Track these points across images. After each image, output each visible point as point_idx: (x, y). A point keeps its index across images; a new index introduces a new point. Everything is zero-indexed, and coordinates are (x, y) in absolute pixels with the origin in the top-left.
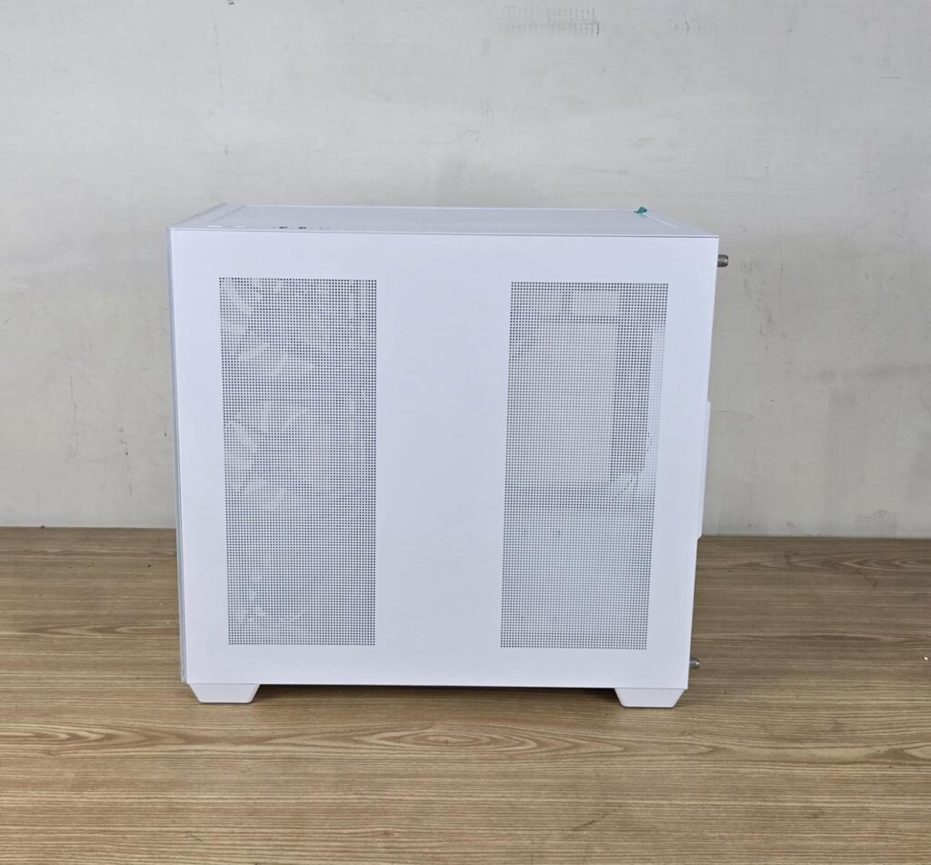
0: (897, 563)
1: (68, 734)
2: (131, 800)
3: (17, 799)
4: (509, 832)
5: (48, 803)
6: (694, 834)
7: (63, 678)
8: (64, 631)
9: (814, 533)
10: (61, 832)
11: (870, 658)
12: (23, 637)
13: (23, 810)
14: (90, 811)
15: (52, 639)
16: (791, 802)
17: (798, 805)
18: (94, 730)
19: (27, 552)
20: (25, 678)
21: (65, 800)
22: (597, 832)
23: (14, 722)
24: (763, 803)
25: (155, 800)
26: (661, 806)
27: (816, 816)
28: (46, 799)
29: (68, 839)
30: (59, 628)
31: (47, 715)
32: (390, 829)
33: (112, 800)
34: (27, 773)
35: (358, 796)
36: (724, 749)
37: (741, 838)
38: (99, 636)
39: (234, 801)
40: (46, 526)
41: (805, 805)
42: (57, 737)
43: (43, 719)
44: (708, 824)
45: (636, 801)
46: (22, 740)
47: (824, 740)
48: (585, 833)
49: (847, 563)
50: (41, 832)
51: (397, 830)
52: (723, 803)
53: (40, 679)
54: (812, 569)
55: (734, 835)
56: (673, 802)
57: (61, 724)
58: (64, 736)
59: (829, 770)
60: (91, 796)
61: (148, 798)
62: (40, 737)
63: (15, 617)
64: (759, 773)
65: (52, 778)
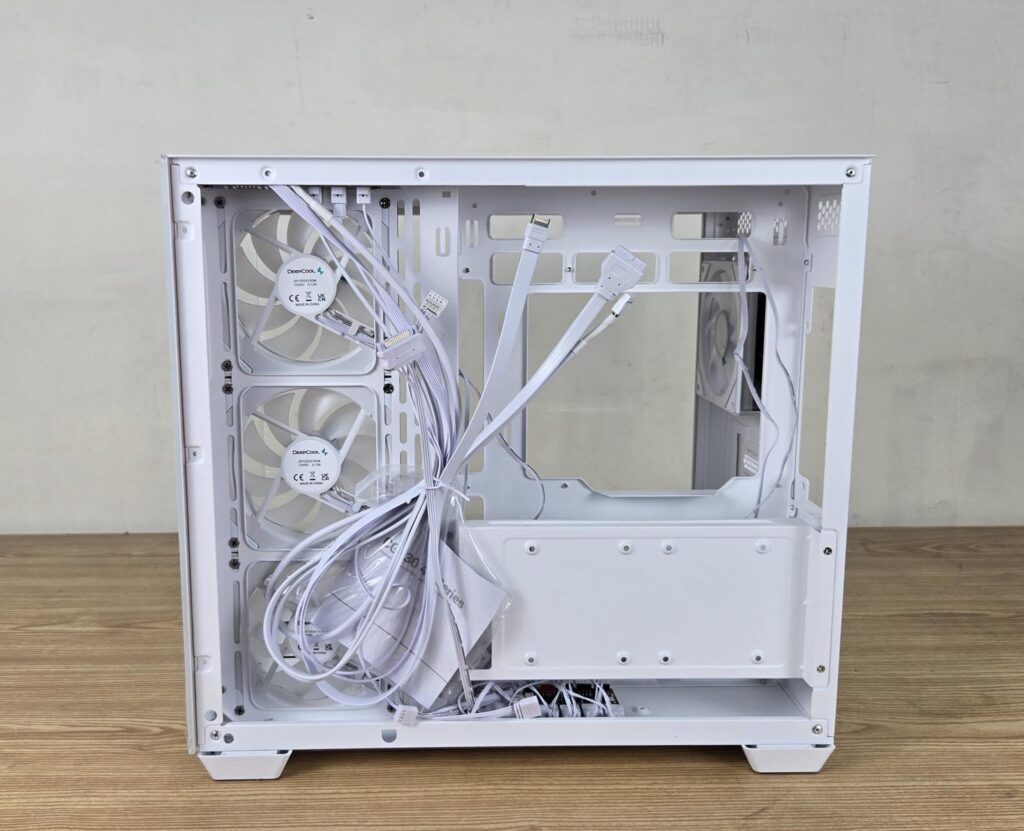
0: (972, 547)
1: (161, 728)
2: (236, 798)
3: (106, 799)
4: (672, 823)
5: (142, 803)
6: (884, 820)
7: (153, 671)
8: (152, 625)
9: (879, 524)
11: (989, 633)
12: (109, 634)
13: (114, 812)
14: (190, 811)
15: (140, 633)
16: (975, 781)
17: (984, 783)
19: (113, 555)
20: (114, 672)
21: (160, 799)
22: (775, 821)
24: (945, 783)
25: (263, 797)
26: (834, 788)
27: (1010, 795)
28: (140, 799)
30: (147, 622)
31: (138, 708)
32: (537, 824)
33: (215, 799)
34: (115, 770)
35: (493, 787)
36: (878, 726)
37: (939, 823)
39: (352, 796)
40: (130, 532)
41: (991, 783)
42: (148, 731)
43: (134, 713)
44: (893, 807)
45: (805, 785)
46: (111, 735)
47: (979, 715)
48: (759, 822)
49: (925, 548)
51: (547, 824)
52: (901, 784)
53: (129, 672)
54: (891, 555)
55: (927, 819)
56: (847, 784)
57: (153, 717)
58: (157, 730)
59: (1000, 745)
60: (190, 794)
61: (256, 795)
62: (130, 731)
63: (100, 614)
64: (927, 750)
65: (144, 775)
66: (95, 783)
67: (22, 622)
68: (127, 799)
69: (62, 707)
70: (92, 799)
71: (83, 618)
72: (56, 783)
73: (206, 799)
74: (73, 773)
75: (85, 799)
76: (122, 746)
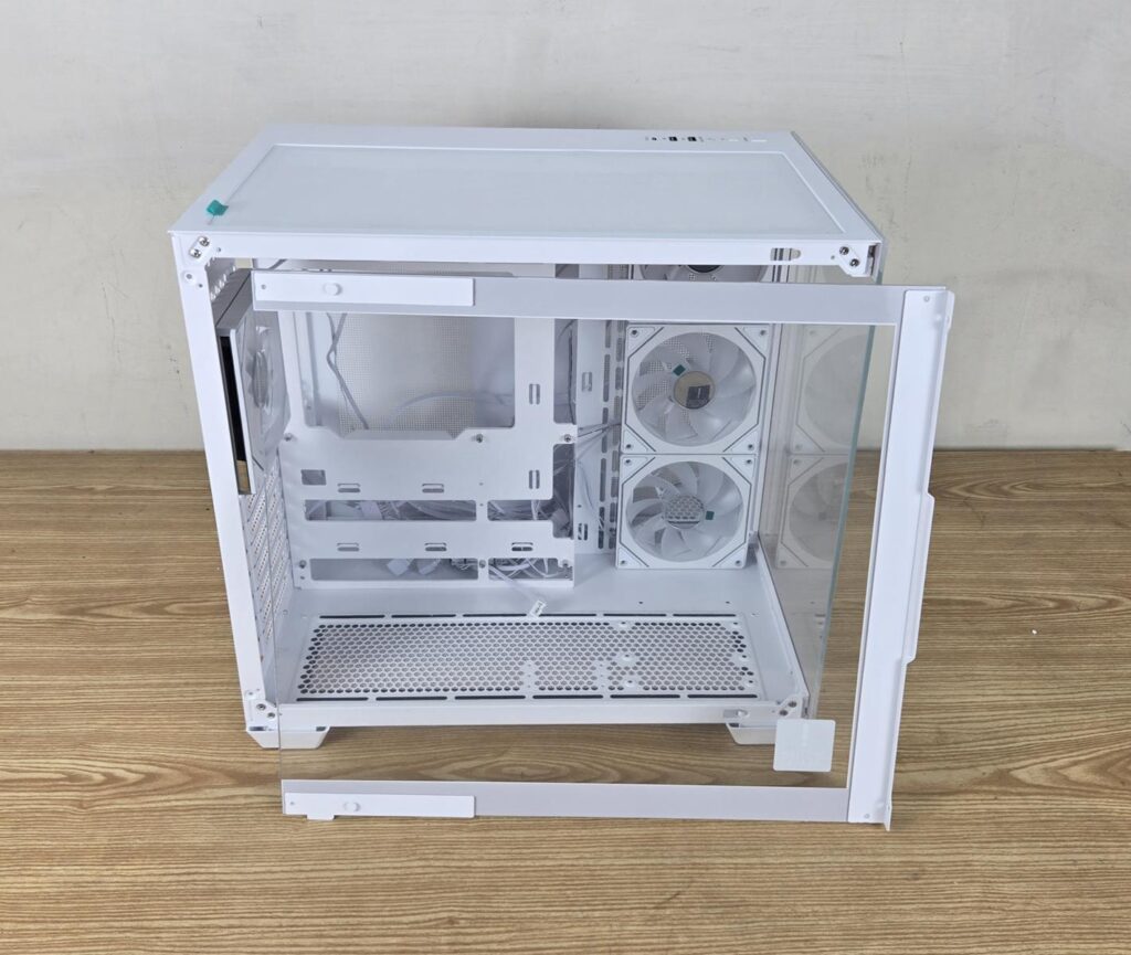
0: (1007, 488)
1: (104, 774)
3: (40, 880)
5: (77, 884)
7: (102, 687)
8: (108, 611)
10: (88, 931)
12: (61, 622)
13: (48, 897)
14: (122, 895)
15: (93, 624)
16: (890, 856)
17: (897, 859)
18: (133, 767)
19: (73, 490)
20: (61, 687)
21: (94, 879)
23: (44, 757)
27: (916, 876)
28: (74, 879)
30: (102, 607)
31: (82, 744)
33: (148, 879)
34: (53, 838)
38: (147, 618)
40: (95, 447)
42: (90, 779)
46: (52, 785)
49: (955, 490)
50: (67, 932)
53: (77, 688)
57: (96, 759)
58: (99, 778)
60: (124, 873)
61: (189, 874)
62: (72, 778)
63: (55, 591)
65: (81, 845)
66: (33, 855)
68: (61, 879)
70: (27, 879)
73: (139, 879)
75: (19, 879)
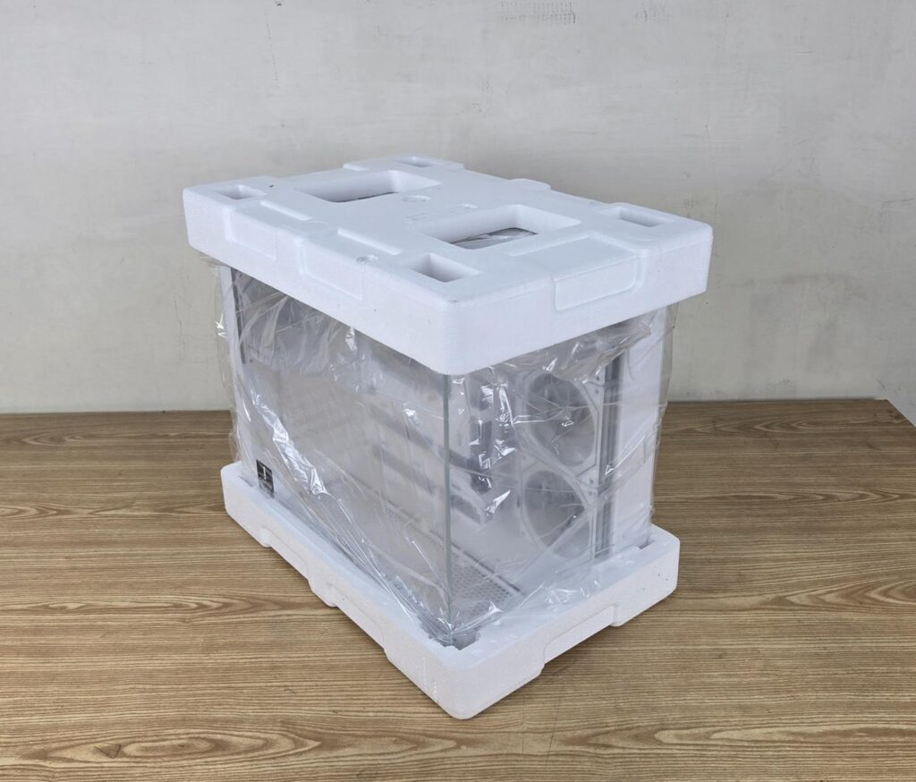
1: (197, 604)
3: (164, 662)
5: (188, 664)
8: (187, 510)
10: (198, 689)
13: (170, 671)
15: (179, 518)
18: (215, 599)
20: (162, 555)
21: (198, 661)
23: (157, 594)
28: (186, 661)
29: (203, 695)
30: (183, 507)
31: (180, 587)
34: (169, 639)
40: (166, 411)
42: (188, 606)
43: (178, 591)
46: (165, 610)
50: (184, 689)
57: (190, 595)
58: (194, 606)
61: (256, 658)
62: (177, 606)
65: (187, 643)
66: (158, 648)
67: (96, 506)
68: (177, 662)
69: (131, 586)
70: (156, 662)
71: (138, 502)
72: (133, 650)
74: (142, 642)
75: (151, 662)
76: (172, 619)
